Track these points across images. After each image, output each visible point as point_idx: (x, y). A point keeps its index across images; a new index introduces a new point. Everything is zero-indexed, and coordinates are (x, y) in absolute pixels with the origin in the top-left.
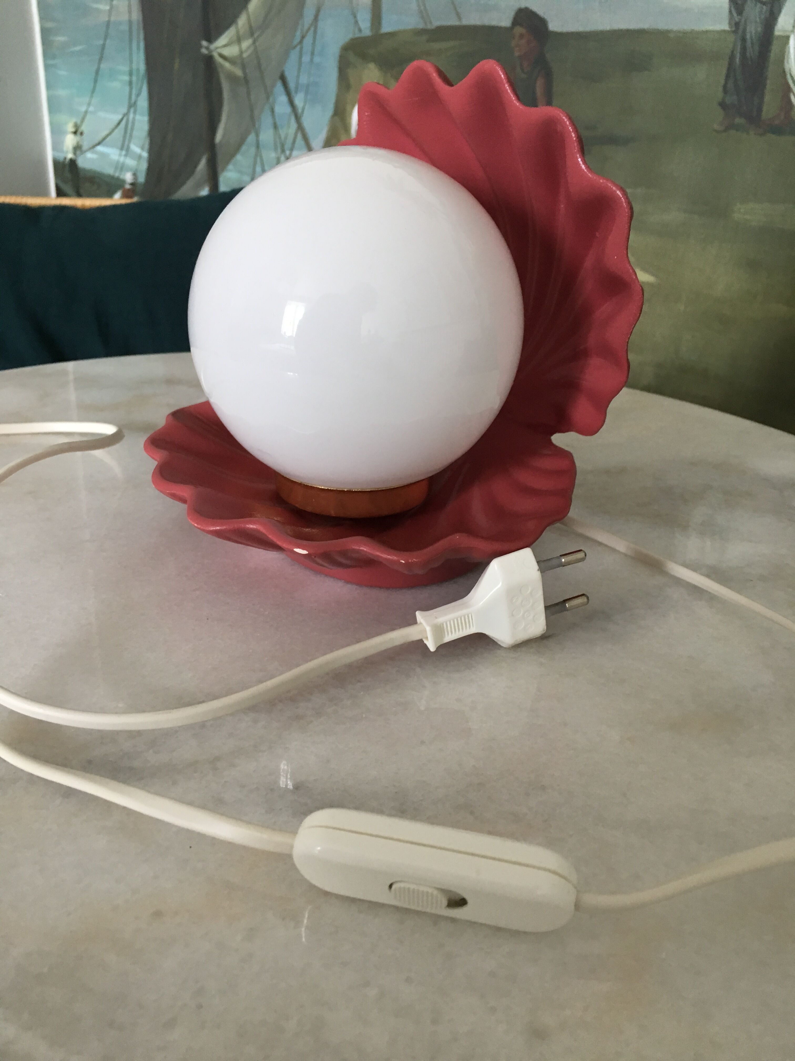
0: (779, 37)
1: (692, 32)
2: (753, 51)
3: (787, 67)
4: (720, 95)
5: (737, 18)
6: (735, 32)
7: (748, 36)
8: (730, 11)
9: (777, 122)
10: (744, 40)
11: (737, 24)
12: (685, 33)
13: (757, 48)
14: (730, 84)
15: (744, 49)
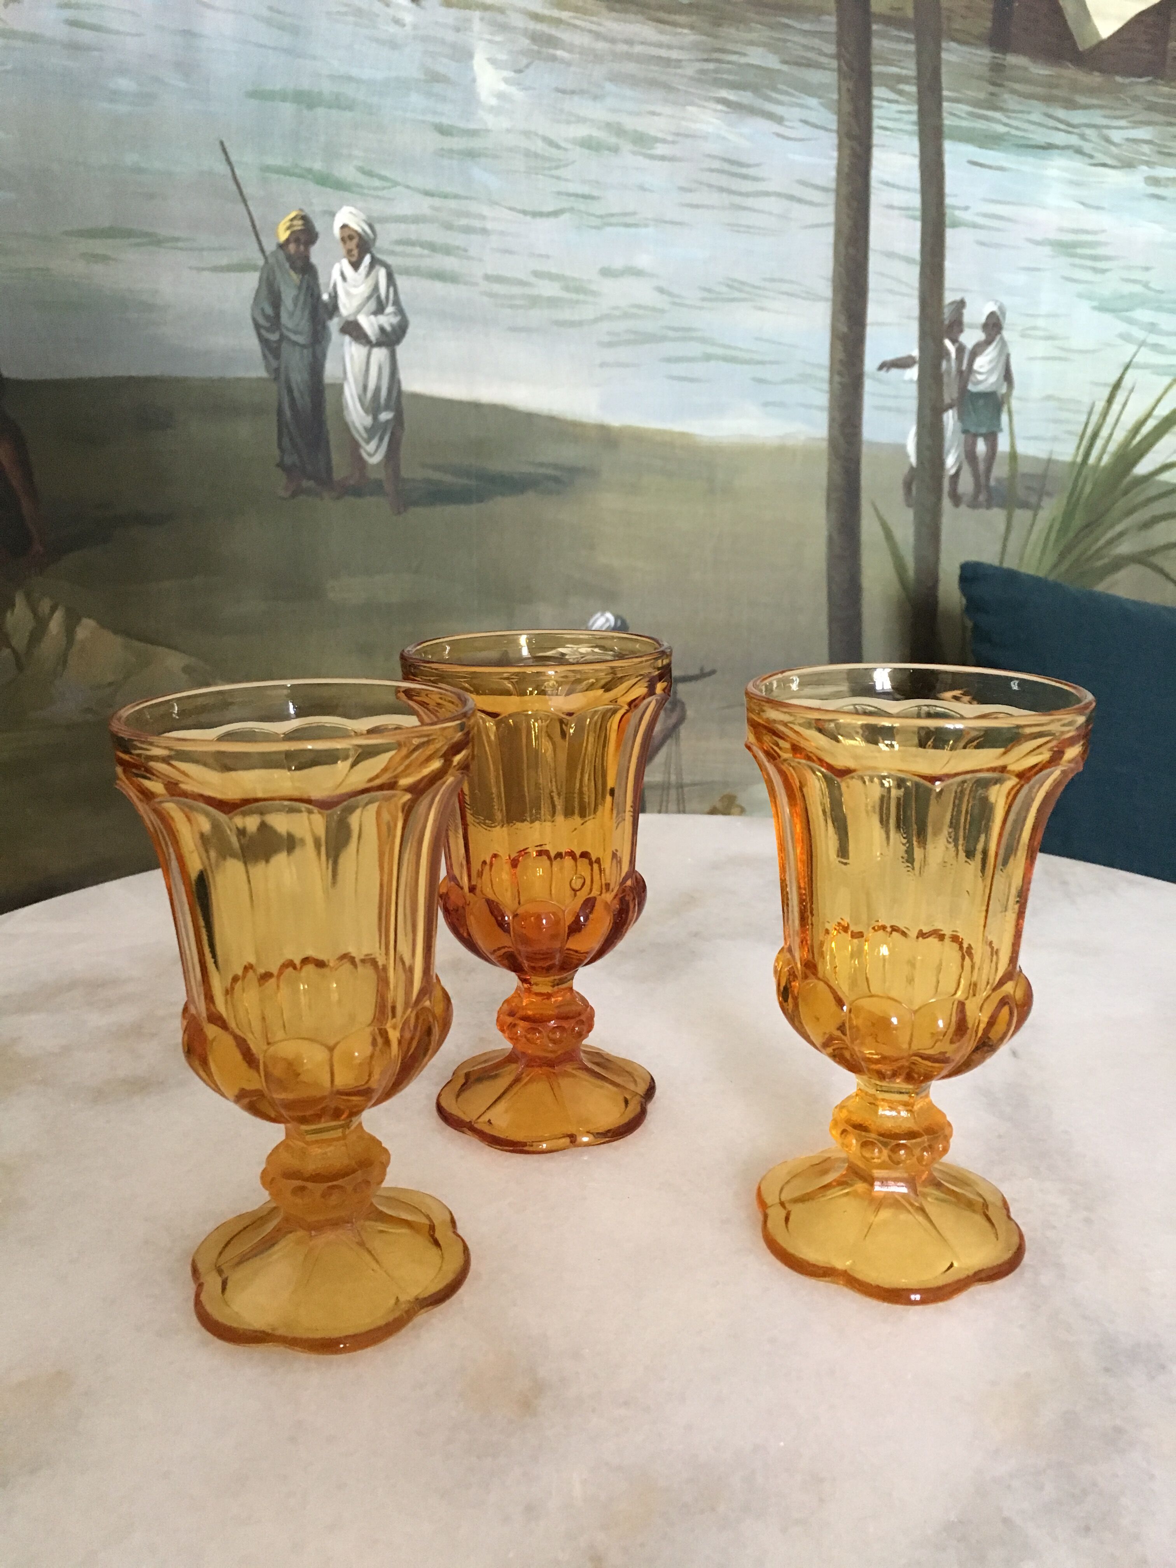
0: (333, 385)
1: (222, 380)
2: (304, 401)
3: (348, 419)
4: (277, 452)
5: (274, 364)
6: (276, 379)
7: (294, 385)
8: (265, 356)
9: (352, 482)
10: (290, 391)
11: (277, 370)
12: (212, 381)
13: (308, 399)
14: (286, 441)
15: (293, 400)
